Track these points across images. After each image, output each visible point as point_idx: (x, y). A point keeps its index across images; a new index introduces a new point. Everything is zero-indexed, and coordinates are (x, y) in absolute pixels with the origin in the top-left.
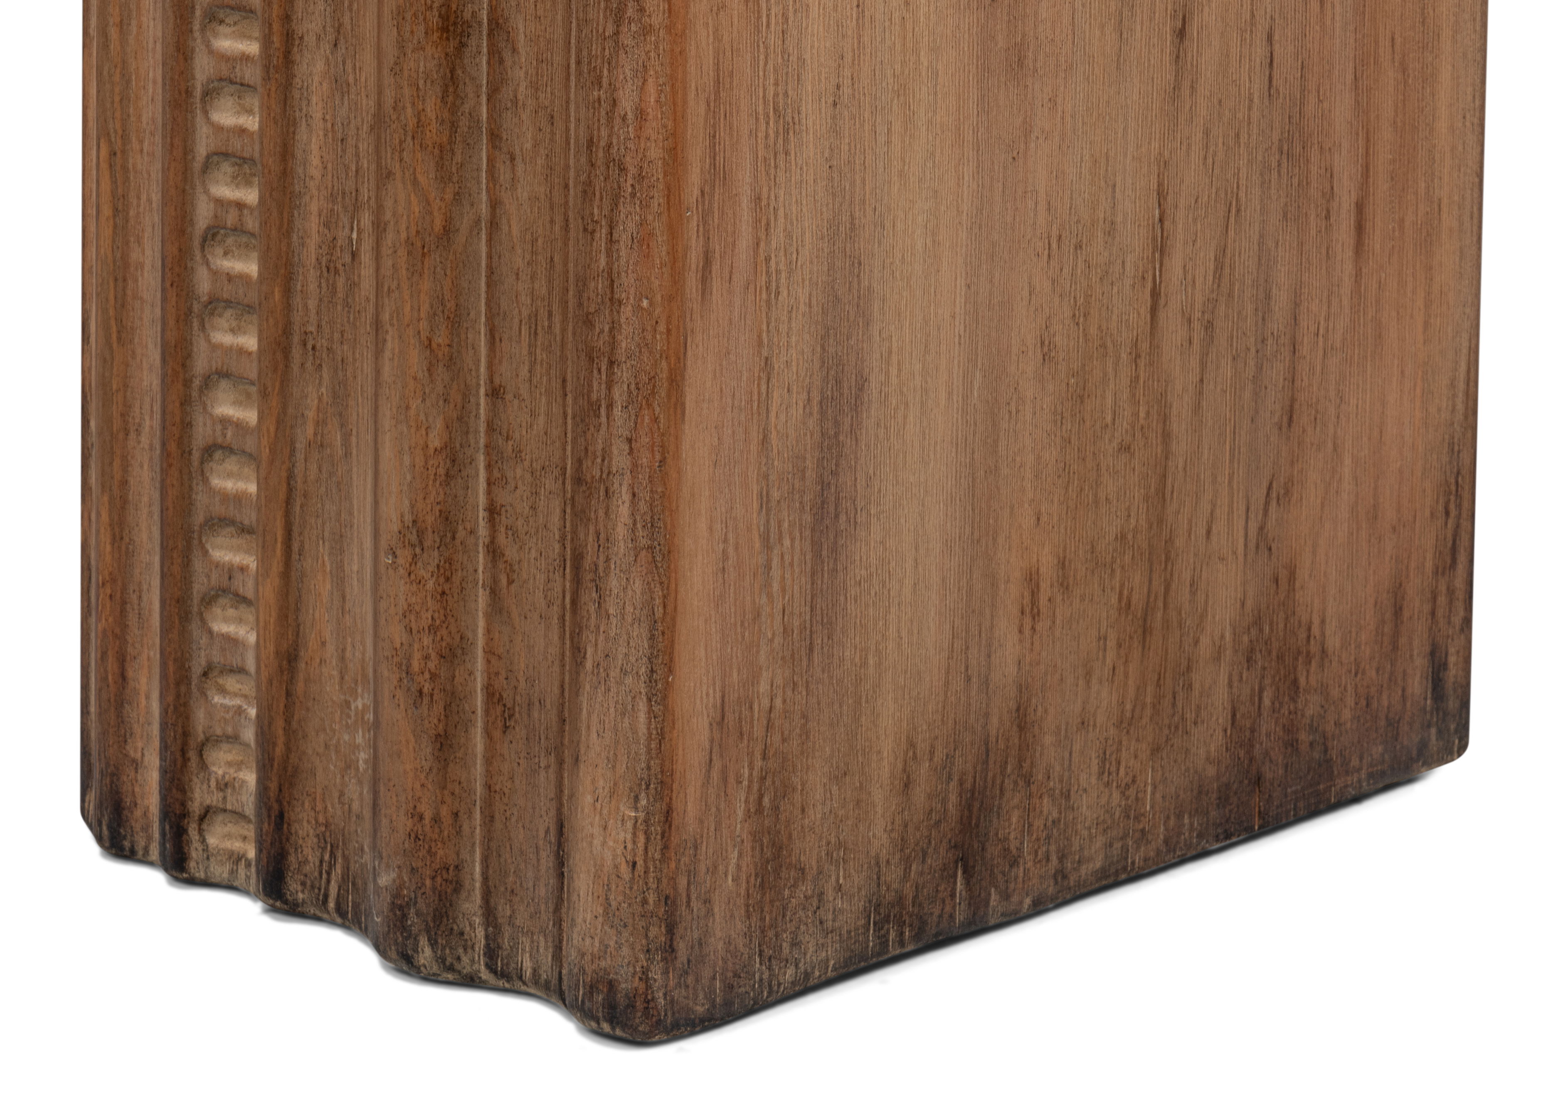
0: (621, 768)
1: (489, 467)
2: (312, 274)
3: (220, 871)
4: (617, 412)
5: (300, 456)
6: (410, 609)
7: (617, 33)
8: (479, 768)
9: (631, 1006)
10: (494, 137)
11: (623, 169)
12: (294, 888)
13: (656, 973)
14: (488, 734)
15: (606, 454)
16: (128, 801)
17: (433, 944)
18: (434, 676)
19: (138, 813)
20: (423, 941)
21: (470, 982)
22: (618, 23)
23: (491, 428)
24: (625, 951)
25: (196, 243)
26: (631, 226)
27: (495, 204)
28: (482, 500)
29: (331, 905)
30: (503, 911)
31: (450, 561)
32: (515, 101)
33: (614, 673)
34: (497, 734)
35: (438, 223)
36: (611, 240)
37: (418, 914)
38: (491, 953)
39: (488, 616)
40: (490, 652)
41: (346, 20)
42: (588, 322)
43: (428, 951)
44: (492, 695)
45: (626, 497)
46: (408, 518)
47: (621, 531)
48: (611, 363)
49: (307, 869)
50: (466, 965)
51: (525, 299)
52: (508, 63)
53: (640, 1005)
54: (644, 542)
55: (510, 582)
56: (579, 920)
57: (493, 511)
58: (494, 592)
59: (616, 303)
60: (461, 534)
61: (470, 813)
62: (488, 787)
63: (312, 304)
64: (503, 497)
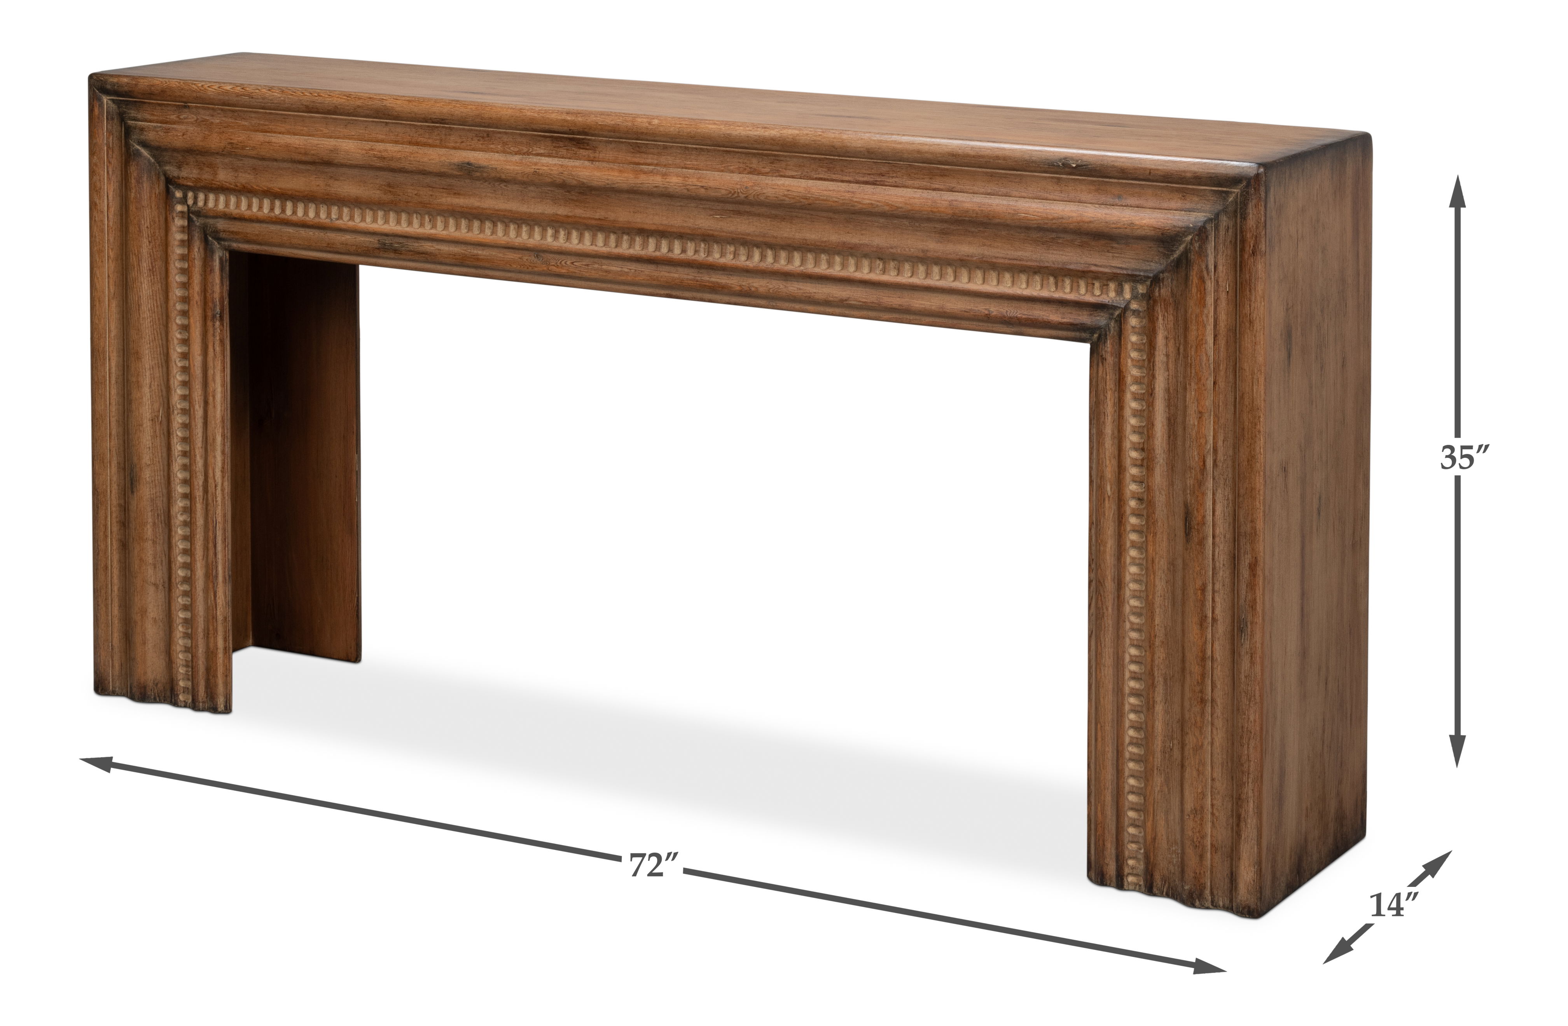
0: (1251, 860)
1: (1211, 796)
2: (1159, 754)
3: (1131, 887)
4: (1250, 784)
5: (1156, 794)
6: (1194, 828)
7: (1249, 704)
8: (1209, 862)
9: (1253, 911)
10: (1212, 724)
11: (1251, 732)
12: (1155, 890)
13: (1259, 904)
14: (1211, 853)
15: (1247, 793)
16: (1105, 873)
17: (1199, 901)
18: (1199, 842)
19: (1108, 876)
20: (1197, 900)
21: (1208, 908)
22: (1250, 702)
23: (1212, 787)
24: (1252, 899)
25: (1126, 746)
26: (1253, 745)
27: (1212, 739)
28: (1210, 803)
29: (1164, 893)
30: (1215, 892)
31: (1203, 817)
32: (1218, 717)
33: (1249, 840)
34: (1214, 854)
35: (1200, 744)
36: (1248, 748)
37: (1196, 894)
38: (1212, 902)
39: (1211, 828)
40: (1211, 836)
41: (1169, 698)
42: (1242, 765)
43: (1198, 902)
44: (1212, 845)
45: (1252, 802)
46: (1193, 808)
47: (1251, 810)
48: (1248, 774)
49: (1158, 886)
50: (1206, 905)
51: (1220, 759)
52: (1216, 708)
53: (1255, 910)
54: (1256, 811)
55: (1217, 821)
56: (1240, 893)
57: (1212, 805)
58: (1213, 823)
59: (1249, 761)
60: (1205, 811)
61: (1207, 872)
62: (1212, 865)
63: (1159, 760)
64: (1215, 802)
